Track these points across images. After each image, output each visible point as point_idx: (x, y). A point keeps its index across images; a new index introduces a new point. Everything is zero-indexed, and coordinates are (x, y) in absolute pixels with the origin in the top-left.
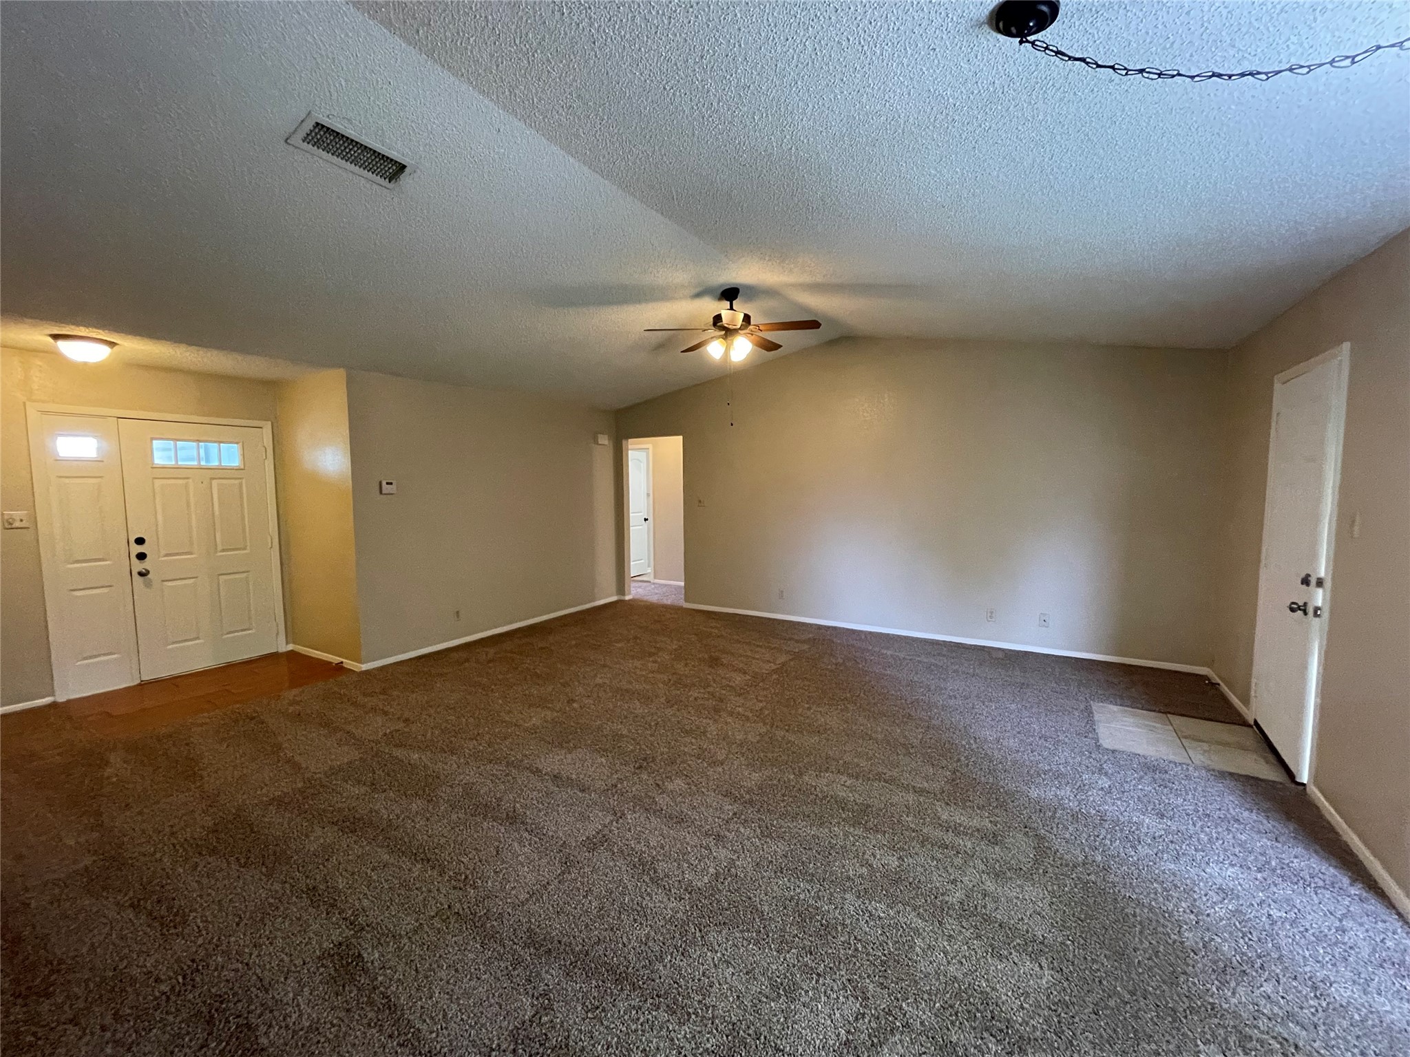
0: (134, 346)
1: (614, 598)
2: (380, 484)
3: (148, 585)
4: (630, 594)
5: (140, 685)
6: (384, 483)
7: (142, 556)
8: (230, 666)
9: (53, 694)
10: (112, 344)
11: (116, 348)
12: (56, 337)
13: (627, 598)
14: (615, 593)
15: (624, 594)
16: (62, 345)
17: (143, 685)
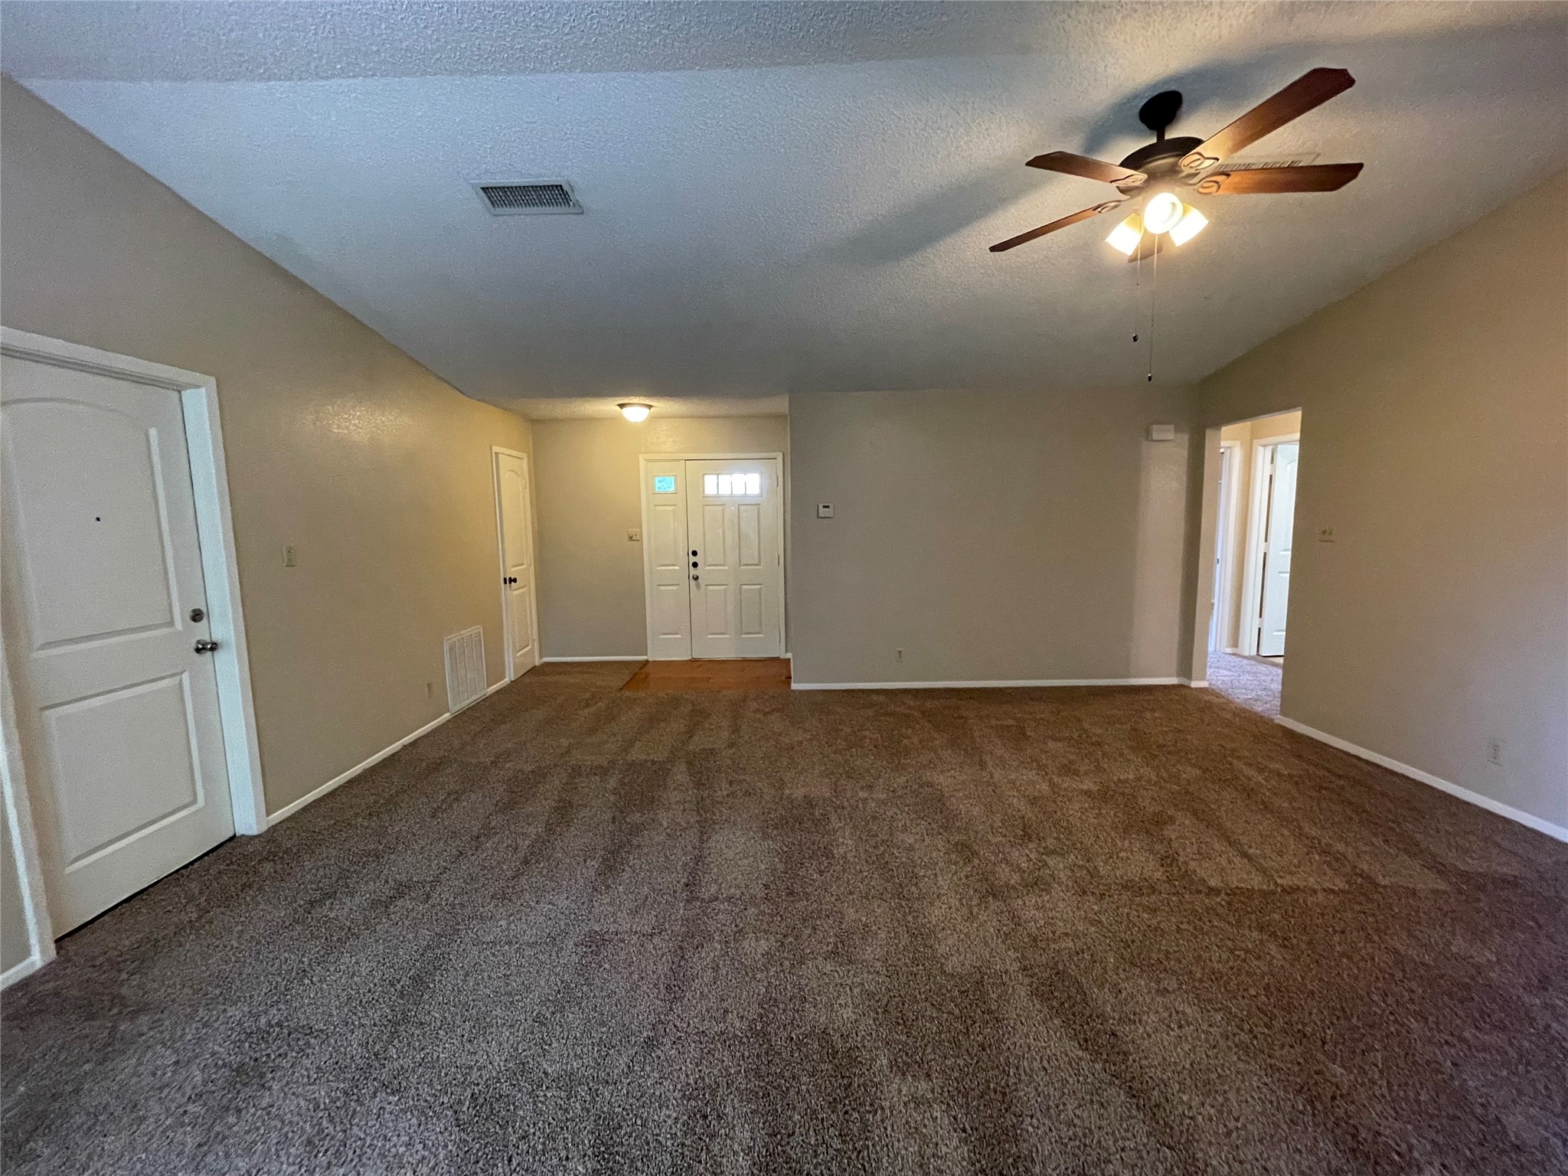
0: (661, 405)
1: (1173, 681)
2: (818, 506)
3: (698, 586)
4: (1203, 678)
5: (690, 660)
6: (821, 506)
7: (695, 565)
8: (745, 660)
9: (646, 655)
10: (650, 407)
11: (652, 409)
12: (621, 406)
13: (1194, 684)
14: (1175, 673)
15: (1189, 677)
16: (626, 411)
17: (694, 661)
